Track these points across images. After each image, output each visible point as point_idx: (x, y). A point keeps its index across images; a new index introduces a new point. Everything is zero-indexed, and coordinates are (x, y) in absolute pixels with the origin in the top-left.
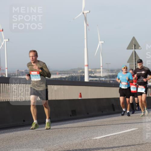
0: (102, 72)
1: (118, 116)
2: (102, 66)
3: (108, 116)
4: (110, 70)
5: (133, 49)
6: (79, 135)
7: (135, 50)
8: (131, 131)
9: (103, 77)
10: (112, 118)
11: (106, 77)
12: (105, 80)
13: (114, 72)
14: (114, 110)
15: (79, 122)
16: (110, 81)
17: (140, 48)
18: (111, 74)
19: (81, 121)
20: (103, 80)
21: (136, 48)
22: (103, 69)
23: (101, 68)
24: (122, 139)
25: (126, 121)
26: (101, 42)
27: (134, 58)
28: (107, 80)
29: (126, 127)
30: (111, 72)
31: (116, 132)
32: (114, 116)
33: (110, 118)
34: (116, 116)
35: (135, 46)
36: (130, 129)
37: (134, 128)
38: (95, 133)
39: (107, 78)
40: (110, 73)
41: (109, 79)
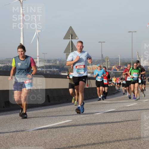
0: (38, 62)
1: (53, 107)
2: (39, 56)
3: (43, 108)
4: (46, 60)
5: (70, 39)
6: (11, 127)
7: (72, 40)
8: (65, 123)
9: (39, 68)
10: (47, 109)
11: (42, 67)
12: (41, 70)
13: (51, 62)
14: (49, 102)
15: (12, 113)
16: (46, 71)
17: (77, 38)
18: (48, 64)
19: (15, 113)
20: (39, 70)
21: (73, 38)
22: (39, 59)
23: (38, 58)
24: (55, 131)
25: (61, 112)
26: (38, 31)
27: (71, 48)
28: (44, 71)
29: (60, 118)
30: (48, 62)
31: (50, 124)
32: (49, 108)
33: (45, 110)
34: (51, 108)
35: (72, 36)
36: (64, 121)
37: (68, 120)
38: (28, 125)
39: (44, 68)
40: (46, 63)
41: (46, 70)
